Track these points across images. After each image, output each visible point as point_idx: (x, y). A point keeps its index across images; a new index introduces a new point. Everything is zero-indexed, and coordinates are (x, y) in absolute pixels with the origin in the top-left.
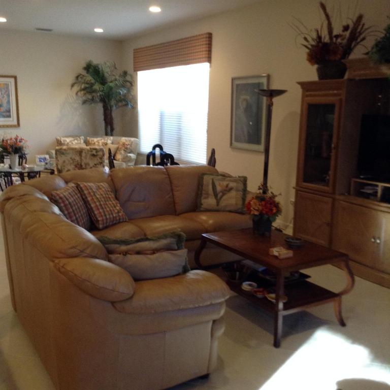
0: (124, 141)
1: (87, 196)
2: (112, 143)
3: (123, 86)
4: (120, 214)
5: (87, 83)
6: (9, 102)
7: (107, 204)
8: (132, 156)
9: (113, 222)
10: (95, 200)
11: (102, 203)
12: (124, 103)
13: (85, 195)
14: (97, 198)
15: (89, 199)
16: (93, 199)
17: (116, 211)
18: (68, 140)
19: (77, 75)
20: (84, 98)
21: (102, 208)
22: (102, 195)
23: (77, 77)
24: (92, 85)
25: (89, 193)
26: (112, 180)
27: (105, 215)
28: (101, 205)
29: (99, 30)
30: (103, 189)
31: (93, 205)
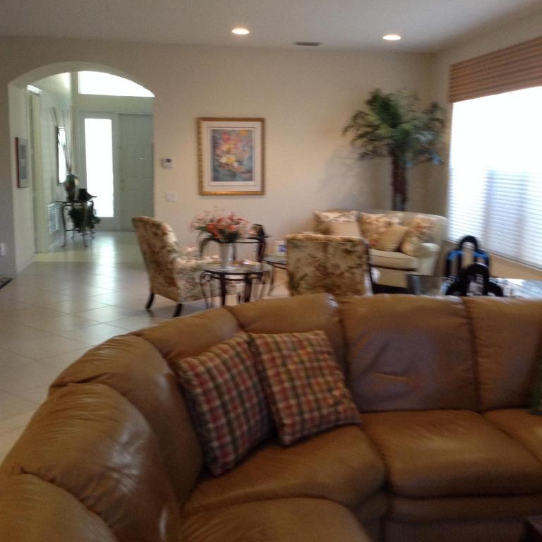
0: (418, 221)
1: (267, 365)
2: (401, 224)
3: (427, 127)
4: (340, 408)
5: (369, 126)
6: (251, 158)
7: (310, 385)
8: (431, 246)
9: (319, 426)
10: (284, 377)
11: (298, 383)
12: (428, 156)
13: (262, 362)
14: (289, 372)
15: (270, 372)
16: (278, 374)
17: (331, 401)
18: (332, 216)
19: (354, 114)
20: (363, 150)
21: (297, 396)
22: (302, 362)
23: (355, 117)
24: (377, 127)
25: (273, 360)
26: (341, 321)
27: (301, 413)
28: (294, 388)
29: (393, 38)
30: (310, 349)
31: (276, 389)
